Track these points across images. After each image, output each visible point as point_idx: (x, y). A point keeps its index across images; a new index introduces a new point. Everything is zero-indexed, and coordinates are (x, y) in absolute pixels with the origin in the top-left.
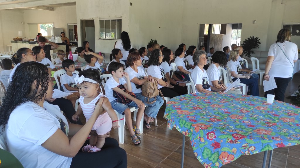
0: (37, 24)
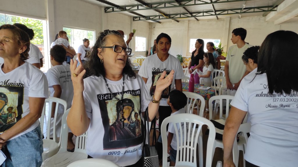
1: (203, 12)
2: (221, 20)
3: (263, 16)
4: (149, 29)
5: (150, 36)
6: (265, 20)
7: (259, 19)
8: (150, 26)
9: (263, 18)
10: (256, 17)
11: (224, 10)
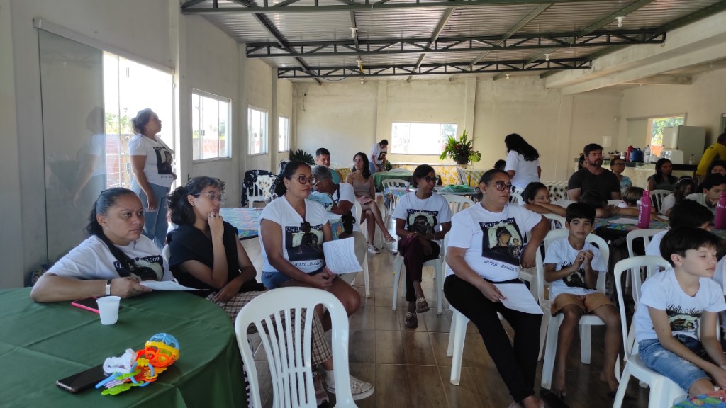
0: (645, 119)
1: (445, 65)
2: (458, 83)
3: (541, 77)
4: (294, 96)
5: (295, 114)
6: (544, 85)
7: (534, 83)
8: (296, 92)
9: (541, 80)
10: (527, 78)
11: (490, 63)
